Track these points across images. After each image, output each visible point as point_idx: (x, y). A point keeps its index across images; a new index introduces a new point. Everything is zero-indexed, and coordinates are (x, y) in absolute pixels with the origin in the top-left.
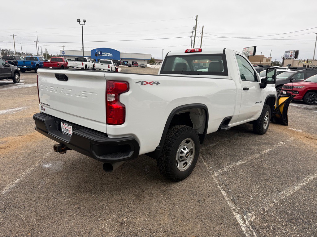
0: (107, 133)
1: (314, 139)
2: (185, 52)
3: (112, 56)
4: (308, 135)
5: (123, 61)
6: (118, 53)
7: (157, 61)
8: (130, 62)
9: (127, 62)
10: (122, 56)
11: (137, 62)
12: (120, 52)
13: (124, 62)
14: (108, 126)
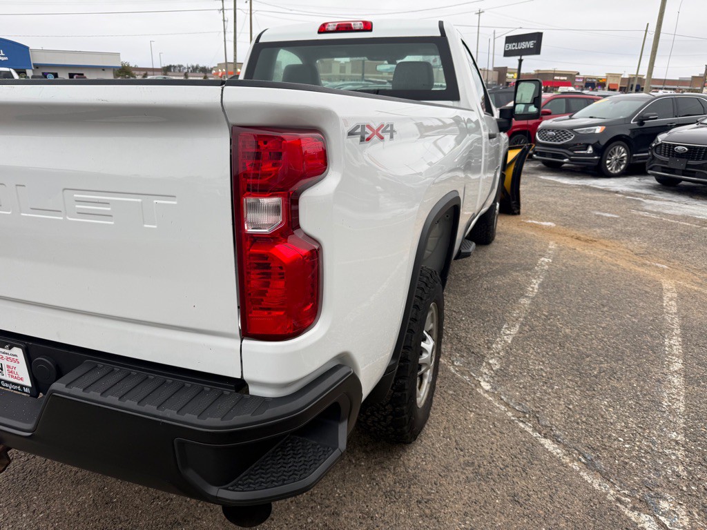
0: (246, 377)
1: (591, 240)
2: (320, 32)
3: (6, 58)
4: (574, 232)
5: (43, 73)
6: (25, 49)
7: (137, 73)
8: (64, 75)
9: (56, 75)
10: (36, 59)
11: (82, 74)
12: (27, 48)
13: (45, 75)
14: (251, 345)
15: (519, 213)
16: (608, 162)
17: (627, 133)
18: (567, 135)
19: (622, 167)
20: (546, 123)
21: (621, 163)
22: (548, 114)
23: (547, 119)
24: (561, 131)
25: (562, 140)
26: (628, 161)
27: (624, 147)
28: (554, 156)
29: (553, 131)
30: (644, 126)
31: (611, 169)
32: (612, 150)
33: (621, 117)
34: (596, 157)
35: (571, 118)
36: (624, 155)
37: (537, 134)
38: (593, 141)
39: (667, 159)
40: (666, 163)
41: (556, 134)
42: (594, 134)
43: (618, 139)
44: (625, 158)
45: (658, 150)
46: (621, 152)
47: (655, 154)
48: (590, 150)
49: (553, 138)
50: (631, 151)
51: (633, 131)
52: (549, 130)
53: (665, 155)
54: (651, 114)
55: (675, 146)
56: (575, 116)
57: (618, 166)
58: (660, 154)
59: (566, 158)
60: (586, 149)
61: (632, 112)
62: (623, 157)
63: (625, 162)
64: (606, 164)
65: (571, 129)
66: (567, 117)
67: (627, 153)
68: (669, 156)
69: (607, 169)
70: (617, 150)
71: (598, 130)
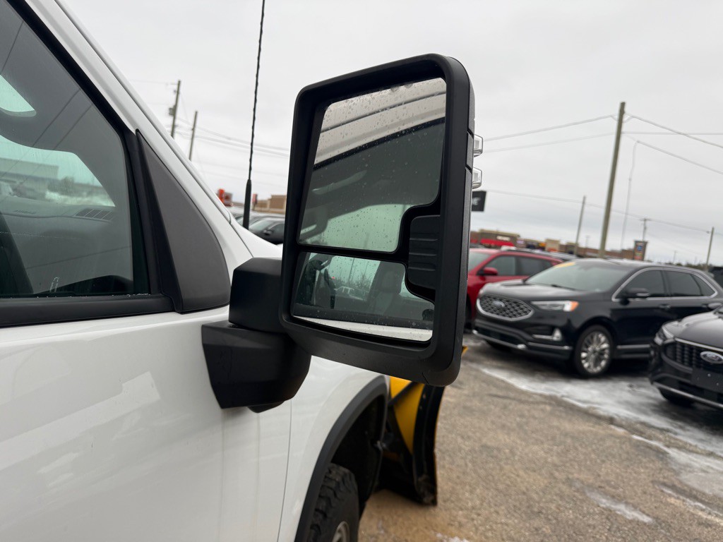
15: (434, 503)
16: (584, 355)
17: (607, 314)
18: (522, 309)
19: (603, 363)
20: (490, 287)
21: (602, 357)
22: (494, 274)
23: (493, 282)
24: (514, 303)
25: (515, 316)
26: (611, 354)
27: (604, 334)
28: (503, 337)
29: (501, 300)
30: (629, 306)
31: (589, 367)
32: (589, 337)
33: (598, 290)
34: (566, 348)
35: (524, 284)
36: (605, 346)
37: (478, 302)
38: (562, 323)
39: (689, 370)
40: (687, 375)
41: (506, 306)
42: (562, 312)
43: (597, 323)
44: (607, 351)
45: (669, 351)
46: (602, 343)
47: (664, 357)
48: (557, 335)
49: (500, 310)
50: (614, 340)
51: (614, 311)
52: (495, 299)
53: (683, 362)
54: (642, 291)
55: (701, 350)
56: (531, 280)
57: (597, 361)
58: (675, 359)
59: (521, 343)
60: (551, 333)
61: (612, 283)
62: (604, 350)
63: (606, 356)
64: (580, 359)
65: (529, 301)
66: (520, 281)
67: (610, 343)
68: (690, 365)
69: (582, 365)
70: (595, 338)
71: (569, 306)
